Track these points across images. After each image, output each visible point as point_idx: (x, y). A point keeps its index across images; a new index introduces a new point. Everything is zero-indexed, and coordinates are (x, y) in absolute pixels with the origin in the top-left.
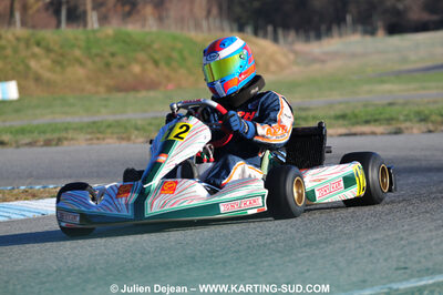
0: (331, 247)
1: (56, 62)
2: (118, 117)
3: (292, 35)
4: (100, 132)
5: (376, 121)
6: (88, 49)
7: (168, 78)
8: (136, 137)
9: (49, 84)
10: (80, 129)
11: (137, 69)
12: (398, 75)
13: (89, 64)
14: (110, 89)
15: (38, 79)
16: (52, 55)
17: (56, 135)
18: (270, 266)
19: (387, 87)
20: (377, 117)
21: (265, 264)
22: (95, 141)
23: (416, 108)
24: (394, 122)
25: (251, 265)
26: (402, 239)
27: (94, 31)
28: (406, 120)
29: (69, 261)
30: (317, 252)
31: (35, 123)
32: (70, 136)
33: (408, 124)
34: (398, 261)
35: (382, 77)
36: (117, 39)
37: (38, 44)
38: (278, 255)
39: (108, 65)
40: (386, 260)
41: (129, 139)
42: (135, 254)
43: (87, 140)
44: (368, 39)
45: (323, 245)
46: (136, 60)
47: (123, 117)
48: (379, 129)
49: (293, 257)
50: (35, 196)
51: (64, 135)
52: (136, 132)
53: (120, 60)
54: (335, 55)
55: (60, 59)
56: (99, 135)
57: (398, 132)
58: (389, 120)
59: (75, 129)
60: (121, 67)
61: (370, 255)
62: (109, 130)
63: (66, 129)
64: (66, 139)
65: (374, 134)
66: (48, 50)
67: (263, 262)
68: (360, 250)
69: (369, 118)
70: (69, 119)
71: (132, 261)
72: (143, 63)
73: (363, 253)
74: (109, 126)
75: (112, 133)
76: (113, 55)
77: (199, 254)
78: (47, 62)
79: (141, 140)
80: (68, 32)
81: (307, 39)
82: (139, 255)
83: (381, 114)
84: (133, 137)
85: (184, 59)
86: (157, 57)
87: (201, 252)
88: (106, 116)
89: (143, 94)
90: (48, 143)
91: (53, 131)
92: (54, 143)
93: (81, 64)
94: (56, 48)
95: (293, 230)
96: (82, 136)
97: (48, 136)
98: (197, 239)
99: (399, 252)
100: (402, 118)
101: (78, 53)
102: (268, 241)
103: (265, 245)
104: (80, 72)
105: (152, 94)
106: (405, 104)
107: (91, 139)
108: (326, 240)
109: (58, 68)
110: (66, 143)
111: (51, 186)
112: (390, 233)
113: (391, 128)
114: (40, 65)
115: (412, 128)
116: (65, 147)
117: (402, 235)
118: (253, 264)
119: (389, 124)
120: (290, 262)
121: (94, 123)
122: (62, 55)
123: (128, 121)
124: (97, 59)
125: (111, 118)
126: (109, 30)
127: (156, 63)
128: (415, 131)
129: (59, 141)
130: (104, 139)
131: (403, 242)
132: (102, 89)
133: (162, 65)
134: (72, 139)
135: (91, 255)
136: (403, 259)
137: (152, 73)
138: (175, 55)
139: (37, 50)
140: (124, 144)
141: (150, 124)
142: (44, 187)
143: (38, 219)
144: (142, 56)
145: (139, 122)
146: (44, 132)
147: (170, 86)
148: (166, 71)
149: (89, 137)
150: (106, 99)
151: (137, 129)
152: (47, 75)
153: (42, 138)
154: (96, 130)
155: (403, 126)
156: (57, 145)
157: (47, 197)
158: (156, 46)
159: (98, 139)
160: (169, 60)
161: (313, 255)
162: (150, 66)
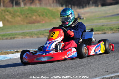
0: (87, 66)
1: (13, 16)
2: (30, 31)
3: (76, 7)
4: (25, 35)
5: (99, 30)
6: (21, 12)
7: (43, 20)
8: (35, 36)
9: (11, 22)
10: (20, 34)
11: (34, 17)
12: (105, 17)
13: (21, 16)
14: (27, 23)
15: (8, 21)
16: (11, 14)
17: (13, 36)
18: (71, 72)
19: (102, 21)
20: (99, 29)
21: (70, 71)
22: (24, 38)
23: (110, 27)
24: (104, 31)
25: (66, 72)
26: (106, 63)
27: (22, 8)
28: (107, 30)
29: (17, 71)
30: (84, 67)
31: (7, 33)
32: (17, 36)
33: (107, 31)
34: (106, 70)
35: (100, 18)
36: (29, 9)
37: (8, 11)
38: (73, 69)
39: (26, 17)
40: (102, 69)
41: (33, 37)
42: (35, 69)
43: (21, 37)
44: (96, 8)
45: (85, 66)
46: (34, 15)
47: (31, 31)
48: (100, 32)
49: (77, 69)
50: (8, 53)
51: (15, 36)
52: (35, 35)
53: (30, 15)
54: (88, 12)
55: (14, 15)
56: (25, 36)
57: (105, 33)
58: (103, 30)
59: (18, 35)
60: (30, 17)
61: (98, 68)
62: (27, 35)
63: (16, 35)
64: (16, 37)
65: (98, 34)
66: (10, 13)
67: (69, 70)
68: (95, 67)
69: (97, 30)
70: (16, 32)
71: (34, 71)
72: (36, 16)
73: (96, 68)
74: (27, 33)
75: (28, 35)
76: (28, 14)
77: (52, 69)
78: (10, 16)
79: (36, 37)
80: (16, 8)
81: (80, 8)
82: (36, 69)
83: (100, 28)
84: (34, 36)
85: (47, 14)
86: (40, 14)
87: (53, 68)
88: (26, 31)
89: (36, 24)
90: (11, 39)
91: (12, 35)
92: (13, 38)
93: (19, 16)
94: (12, 12)
95: (77, 62)
96: (20, 37)
97: (11, 37)
98: (52, 65)
99: (106, 67)
100: (106, 29)
101: (18, 14)
102: (71, 65)
103: (70, 66)
104: (19, 19)
105: (39, 24)
106: (107, 25)
107: (22, 37)
108: (86, 65)
109: (13, 18)
110: (16, 38)
111: (12, 50)
112: (103, 62)
113: (103, 32)
114: (8, 17)
115: (109, 32)
116: (16, 39)
117: (106, 62)
118: (67, 71)
119: (102, 31)
120: (76, 70)
121: (23, 33)
122: (14, 14)
123: (32, 32)
124: (24, 15)
125: (28, 31)
126: (27, 7)
127: (39, 16)
128: (109, 33)
129: (14, 38)
130: (26, 37)
131: (107, 64)
132: (25, 23)
133: (41, 16)
134: (18, 37)
135: (23, 70)
136: (107, 69)
137: (39, 19)
138: (45, 13)
139: (7, 13)
140: (31, 38)
141: (38, 33)
142: (10, 51)
143: (9, 60)
144: (36, 14)
145: (35, 32)
146: (10, 36)
147: (44, 22)
148: (42, 18)
149: (22, 36)
150: (26, 26)
151: (35, 34)
152: (10, 20)
153: (9, 37)
154: (24, 34)
155: (106, 31)
156: (13, 39)
157: (11, 54)
158: (39, 11)
159: (24, 37)
160: (43, 15)
161: (83, 68)
162: (38, 17)
